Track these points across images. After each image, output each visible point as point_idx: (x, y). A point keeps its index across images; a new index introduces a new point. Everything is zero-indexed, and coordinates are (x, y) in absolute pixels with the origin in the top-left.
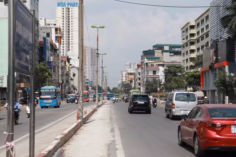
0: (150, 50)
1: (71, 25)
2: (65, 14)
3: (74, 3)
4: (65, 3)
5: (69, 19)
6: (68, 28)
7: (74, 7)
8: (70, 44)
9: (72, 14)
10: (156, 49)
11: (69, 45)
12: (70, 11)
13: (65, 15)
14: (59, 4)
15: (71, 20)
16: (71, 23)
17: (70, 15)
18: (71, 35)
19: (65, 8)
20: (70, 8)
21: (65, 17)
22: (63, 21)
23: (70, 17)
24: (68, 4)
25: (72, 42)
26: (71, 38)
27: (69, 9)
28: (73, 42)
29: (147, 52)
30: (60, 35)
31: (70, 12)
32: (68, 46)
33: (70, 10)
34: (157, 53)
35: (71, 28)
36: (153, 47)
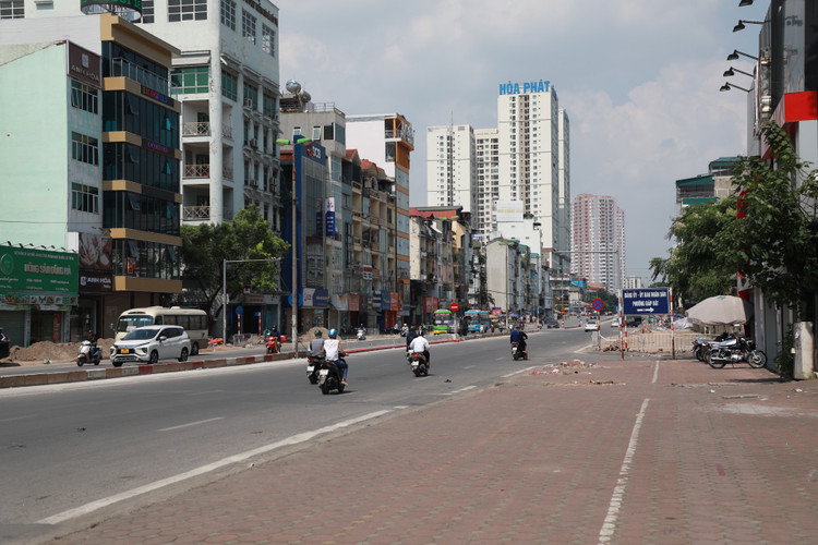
0: (699, 178)
1: (532, 139)
2: (517, 112)
3: (541, 83)
4: (517, 85)
5: (527, 124)
6: (524, 147)
7: (541, 93)
8: (532, 187)
9: (535, 109)
10: (718, 174)
11: (528, 188)
12: (531, 104)
13: (517, 115)
14: (503, 89)
15: (531, 126)
16: (531, 133)
17: (531, 113)
18: (532, 165)
19: (517, 96)
20: (531, 96)
21: (517, 119)
22: (514, 130)
23: (531, 118)
24: (527, 86)
25: (535, 180)
26: (532, 171)
27: (527, 98)
28: (538, 182)
29: (690, 183)
30: (400, 139)
31: (531, 107)
32: (525, 191)
33: (531, 101)
34: (721, 186)
35: (532, 145)
36: (713, 165)
